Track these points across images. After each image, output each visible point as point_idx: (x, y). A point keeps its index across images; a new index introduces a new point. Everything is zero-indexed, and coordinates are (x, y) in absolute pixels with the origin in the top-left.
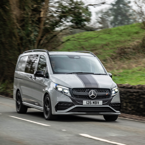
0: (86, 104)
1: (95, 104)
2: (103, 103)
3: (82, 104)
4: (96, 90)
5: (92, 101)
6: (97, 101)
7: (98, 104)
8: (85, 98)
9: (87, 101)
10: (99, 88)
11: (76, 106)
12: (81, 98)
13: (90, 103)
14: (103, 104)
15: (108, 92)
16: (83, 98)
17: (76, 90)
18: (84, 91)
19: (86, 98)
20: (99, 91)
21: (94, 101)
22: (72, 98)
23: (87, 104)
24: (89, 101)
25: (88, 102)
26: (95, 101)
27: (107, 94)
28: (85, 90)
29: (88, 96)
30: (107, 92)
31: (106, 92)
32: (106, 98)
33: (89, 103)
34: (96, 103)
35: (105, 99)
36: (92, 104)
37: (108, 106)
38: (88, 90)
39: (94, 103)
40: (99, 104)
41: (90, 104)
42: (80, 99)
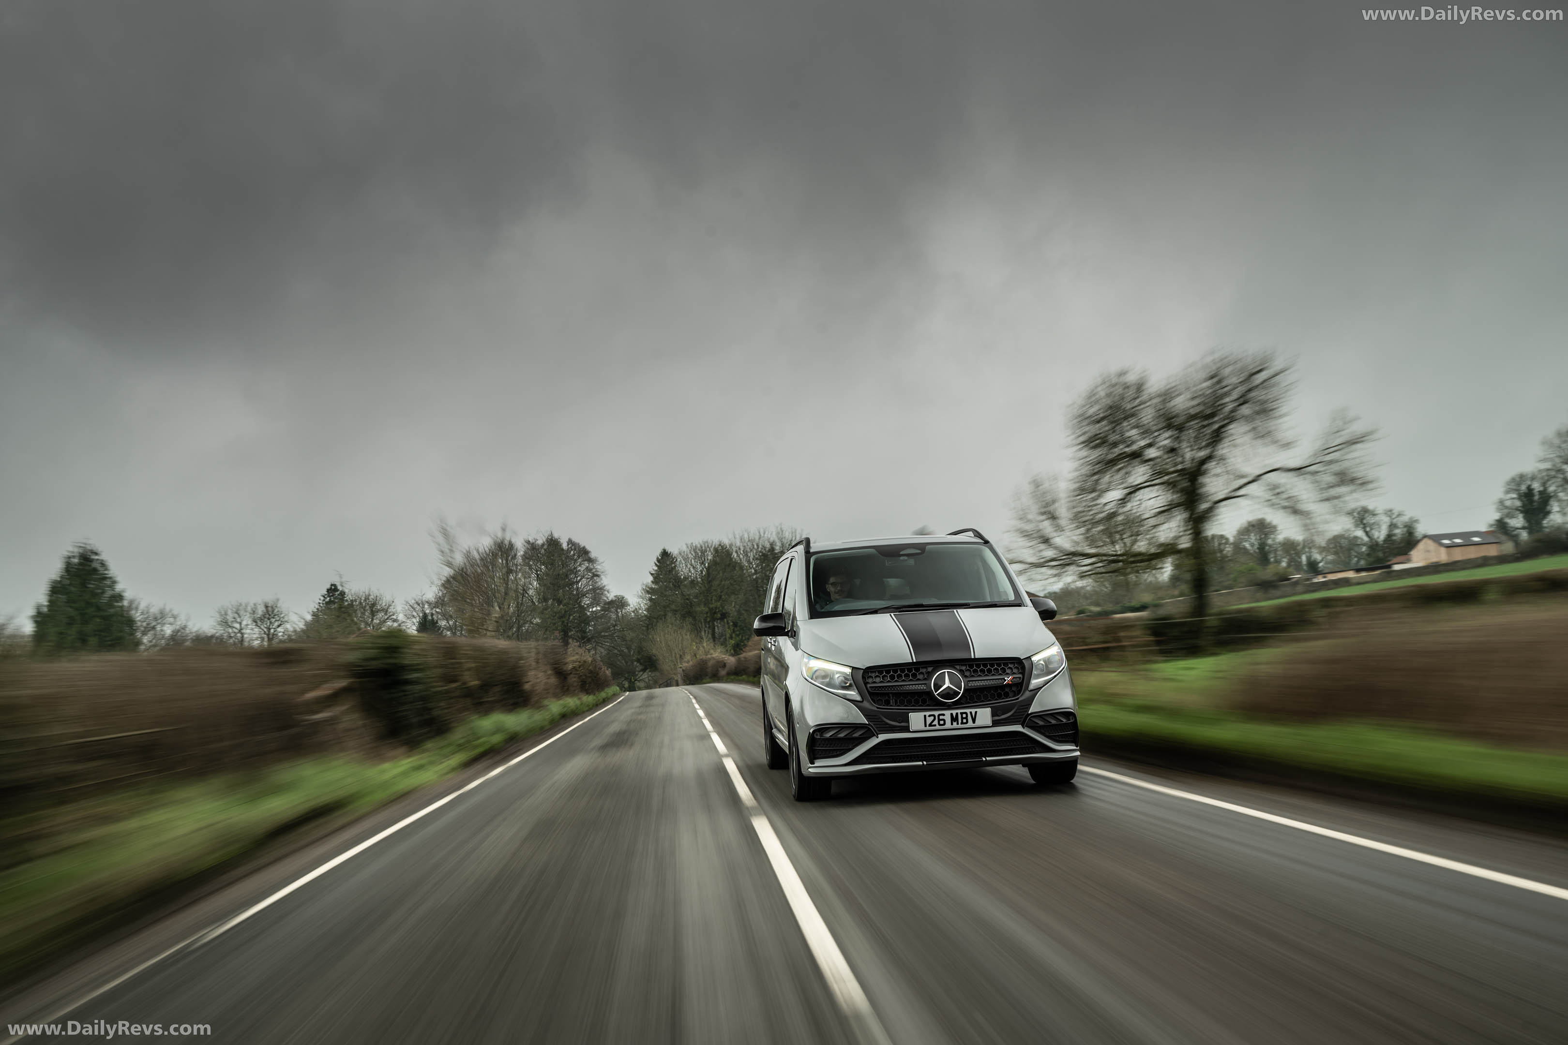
0: (923, 728)
1: (960, 726)
2: (996, 718)
3: (907, 729)
4: (964, 668)
5: (947, 714)
6: (968, 711)
7: (974, 721)
8: (917, 703)
9: (928, 714)
10: (976, 660)
11: (883, 737)
12: (902, 703)
13: (939, 720)
14: (995, 723)
15: (1015, 671)
16: (909, 703)
17: (881, 673)
18: (914, 675)
19: (924, 702)
20: (975, 671)
21: (954, 712)
22: (866, 704)
23: (928, 728)
24: (936, 713)
25: (929, 720)
26: (959, 711)
27: (1008, 679)
28: (917, 670)
29: (930, 693)
30: (1008, 671)
31: (1004, 670)
32: (1007, 695)
33: (936, 722)
34: (966, 718)
35: (1002, 702)
36: (948, 725)
37: (1018, 728)
38: (930, 669)
39: (954, 719)
40: (979, 722)
41: (938, 727)
42: (894, 709)
